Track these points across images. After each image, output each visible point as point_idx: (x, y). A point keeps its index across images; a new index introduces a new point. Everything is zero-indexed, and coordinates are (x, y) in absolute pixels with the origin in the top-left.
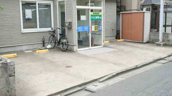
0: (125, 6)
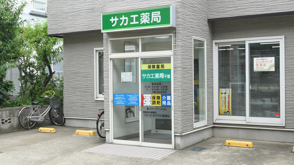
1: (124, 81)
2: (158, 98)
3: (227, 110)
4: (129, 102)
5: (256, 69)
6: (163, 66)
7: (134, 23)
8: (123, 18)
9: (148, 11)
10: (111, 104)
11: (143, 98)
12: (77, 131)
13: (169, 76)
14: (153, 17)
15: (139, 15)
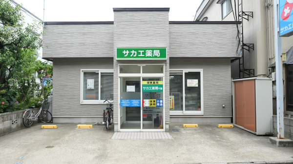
0: (254, 70)
1: (129, 91)
2: (154, 101)
3: (172, 107)
4: (133, 104)
5: (188, 85)
6: (157, 83)
7: (141, 55)
8: (133, 52)
9: (151, 49)
10: (119, 106)
11: (143, 102)
12: (79, 125)
13: (161, 89)
14: (154, 53)
15: (145, 51)
